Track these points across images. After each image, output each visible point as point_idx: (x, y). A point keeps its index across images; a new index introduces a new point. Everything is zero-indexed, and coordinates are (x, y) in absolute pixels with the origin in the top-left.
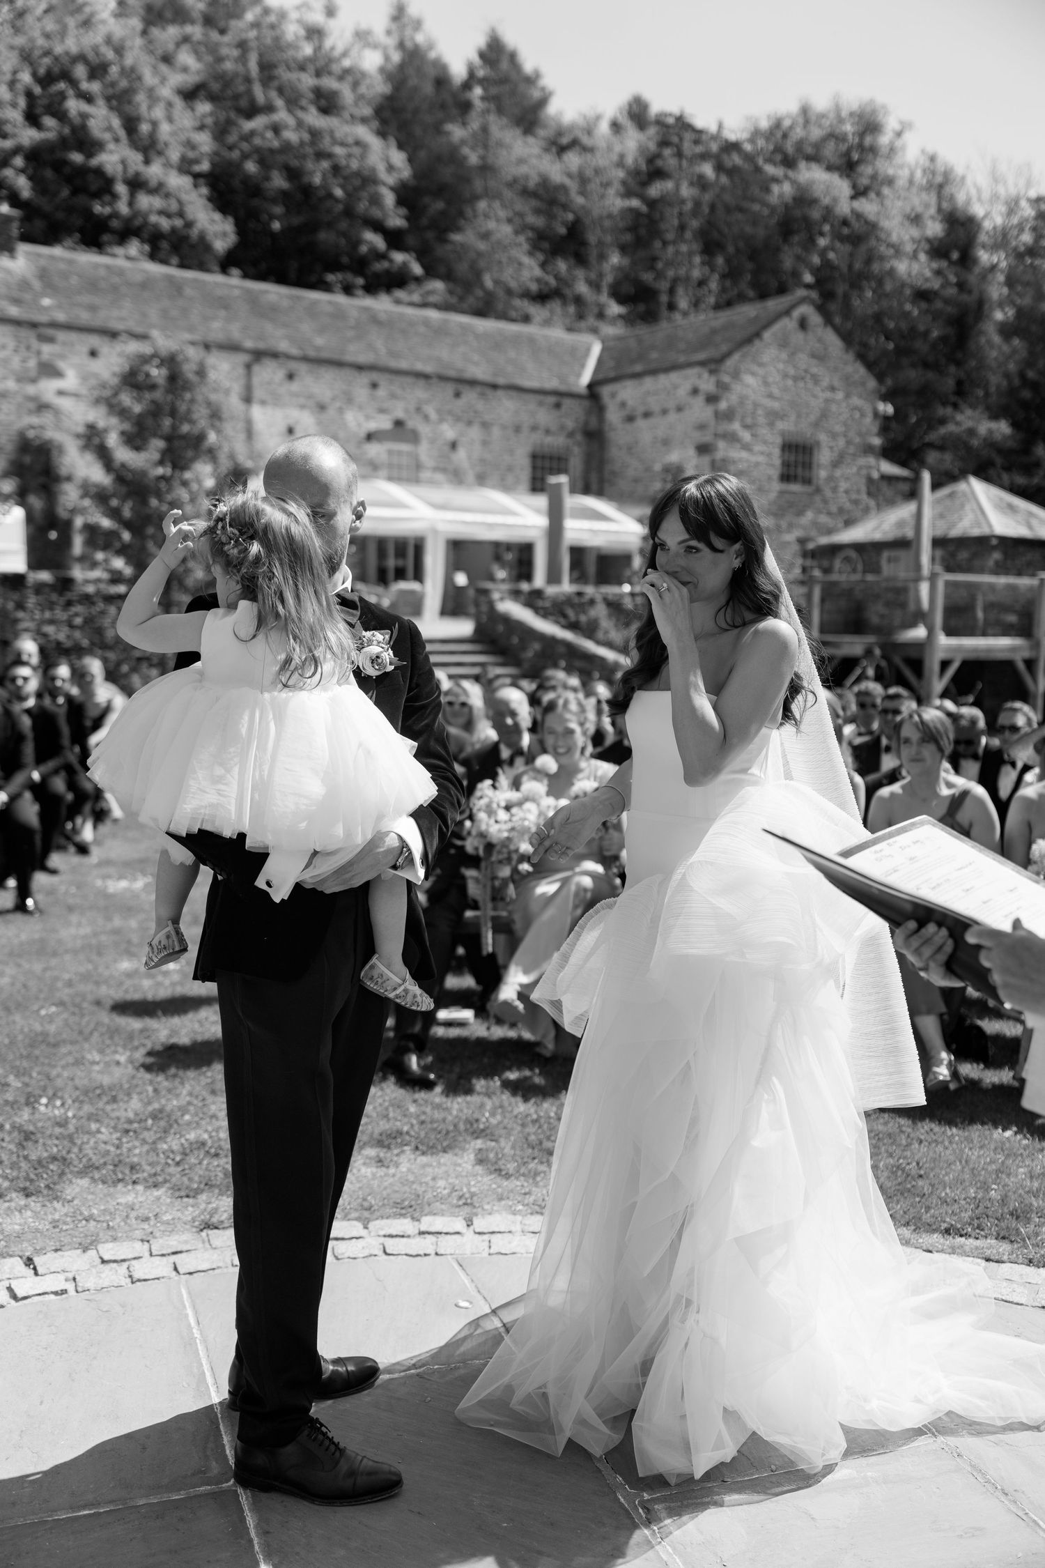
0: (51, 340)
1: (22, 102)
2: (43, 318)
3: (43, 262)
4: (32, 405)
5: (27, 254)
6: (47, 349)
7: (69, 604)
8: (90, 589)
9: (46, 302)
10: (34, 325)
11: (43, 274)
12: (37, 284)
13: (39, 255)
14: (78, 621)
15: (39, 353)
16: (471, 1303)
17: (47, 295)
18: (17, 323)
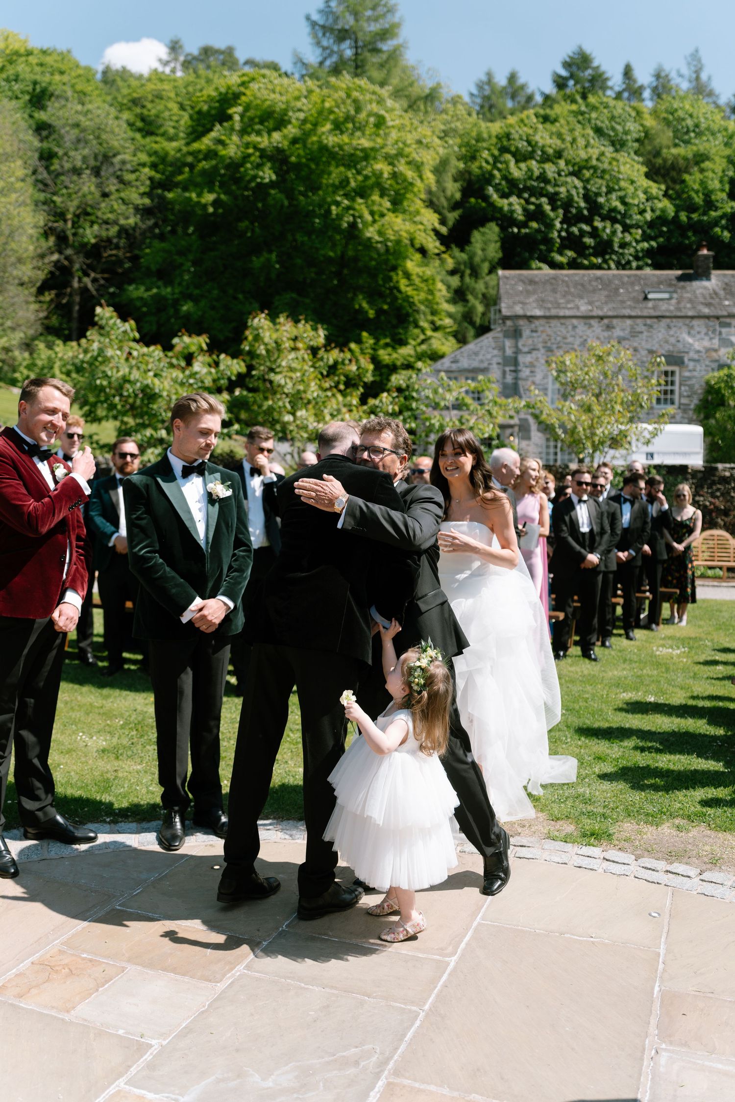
0: (728, 325)
1: (727, 187)
2: (725, 313)
3: (726, 280)
4: (715, 365)
5: (718, 276)
6: (724, 330)
7: (714, 483)
8: (727, 474)
9: (727, 303)
10: (718, 318)
11: (727, 287)
12: (722, 293)
13: (725, 275)
14: (718, 494)
15: (720, 333)
16: (659, 914)
17: (726, 299)
18: (708, 317)
